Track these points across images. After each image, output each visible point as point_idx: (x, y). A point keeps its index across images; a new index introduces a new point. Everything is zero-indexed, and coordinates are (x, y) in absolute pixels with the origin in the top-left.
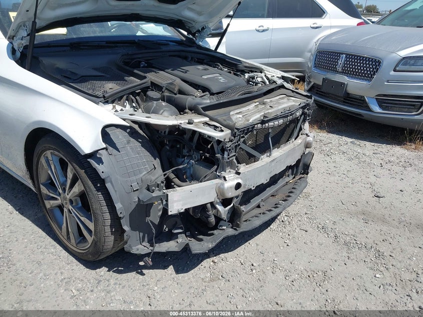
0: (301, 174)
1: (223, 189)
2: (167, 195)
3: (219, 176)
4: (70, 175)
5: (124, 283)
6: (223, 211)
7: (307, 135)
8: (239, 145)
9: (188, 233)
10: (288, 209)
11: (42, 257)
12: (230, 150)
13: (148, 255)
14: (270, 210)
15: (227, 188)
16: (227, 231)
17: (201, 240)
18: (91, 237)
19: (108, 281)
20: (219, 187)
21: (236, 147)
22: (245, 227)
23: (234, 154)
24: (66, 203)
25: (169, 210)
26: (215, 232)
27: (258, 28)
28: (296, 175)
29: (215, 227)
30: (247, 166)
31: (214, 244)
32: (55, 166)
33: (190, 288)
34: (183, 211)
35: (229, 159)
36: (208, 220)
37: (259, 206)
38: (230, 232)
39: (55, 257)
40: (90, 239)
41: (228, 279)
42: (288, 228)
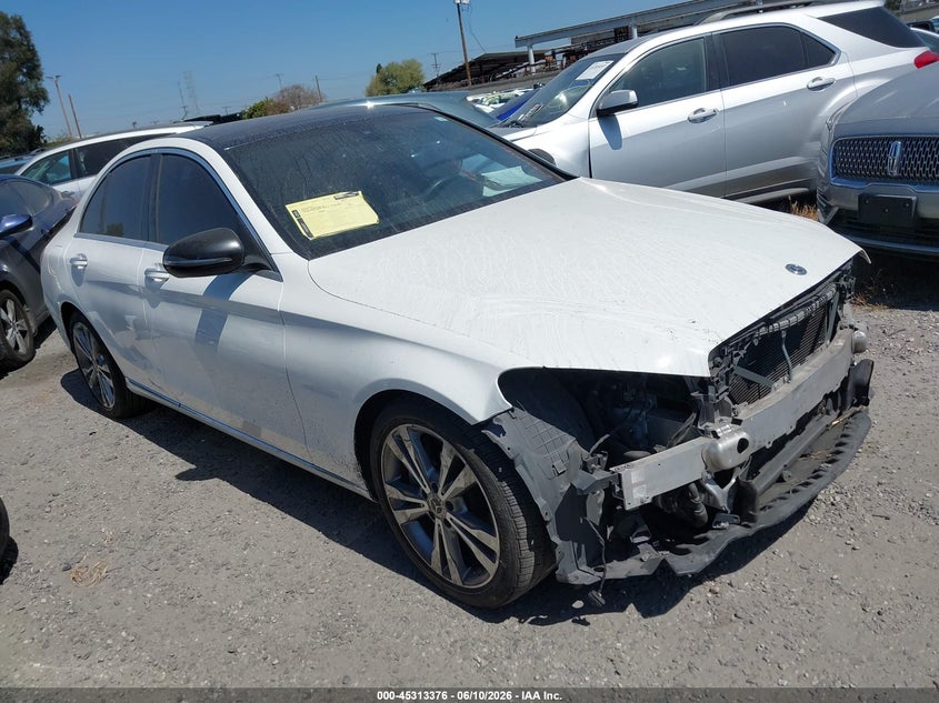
0: (853, 405)
1: (716, 454)
2: (620, 475)
3: (702, 431)
4: (446, 461)
5: (561, 640)
6: (720, 493)
7: (851, 327)
8: (732, 370)
9: (656, 543)
10: (840, 479)
11: (405, 609)
12: (717, 382)
13: (595, 586)
14: (806, 484)
15: (725, 450)
16: (733, 531)
17: (687, 552)
18: (494, 562)
19: (531, 639)
20: (708, 452)
21: (727, 374)
22: (764, 520)
23: (725, 387)
24: (440, 510)
25: (626, 503)
26: (710, 534)
27: (693, 116)
28: (843, 408)
29: (708, 527)
30: (752, 406)
31: (713, 557)
32: (415, 450)
33: (681, 640)
34: (649, 501)
35: (718, 398)
36: (693, 513)
37: (780, 480)
38: (738, 531)
39: (427, 608)
40: (491, 567)
41: (748, 619)
42: (847, 516)
